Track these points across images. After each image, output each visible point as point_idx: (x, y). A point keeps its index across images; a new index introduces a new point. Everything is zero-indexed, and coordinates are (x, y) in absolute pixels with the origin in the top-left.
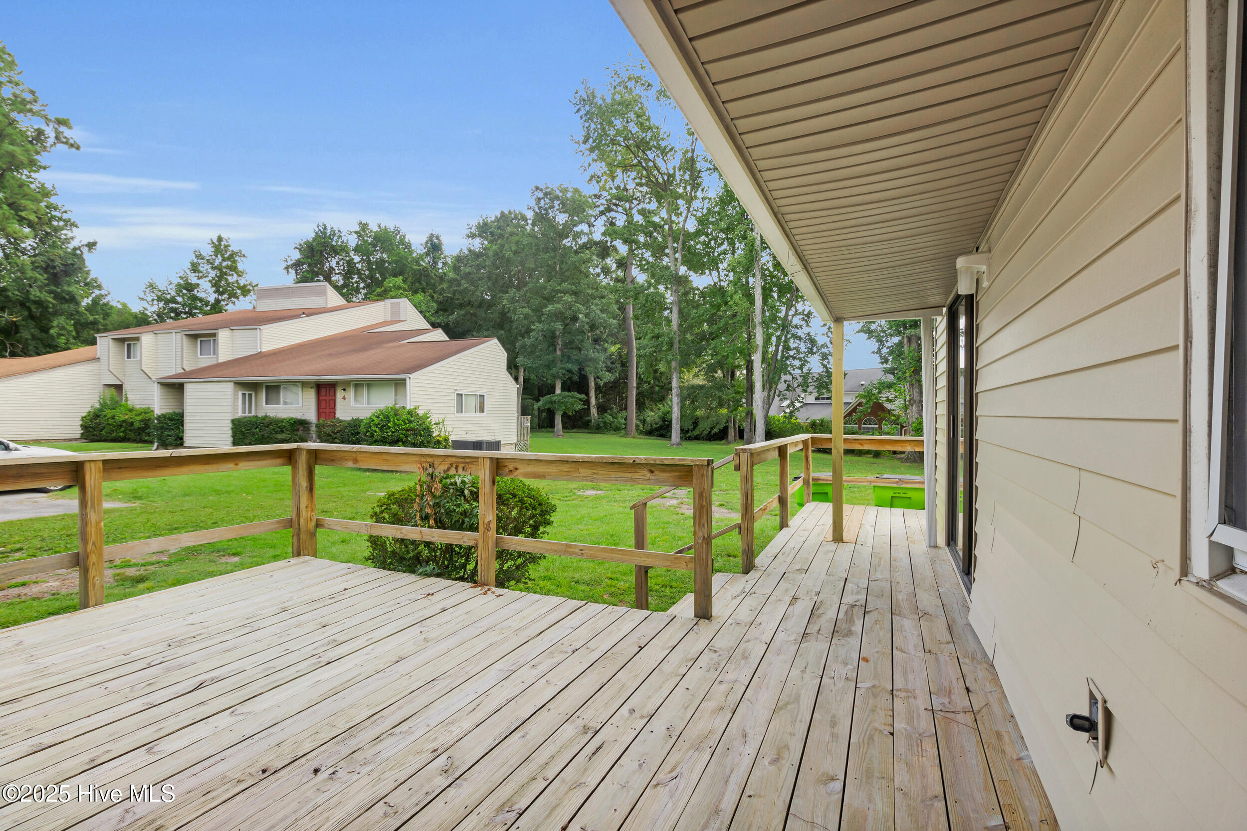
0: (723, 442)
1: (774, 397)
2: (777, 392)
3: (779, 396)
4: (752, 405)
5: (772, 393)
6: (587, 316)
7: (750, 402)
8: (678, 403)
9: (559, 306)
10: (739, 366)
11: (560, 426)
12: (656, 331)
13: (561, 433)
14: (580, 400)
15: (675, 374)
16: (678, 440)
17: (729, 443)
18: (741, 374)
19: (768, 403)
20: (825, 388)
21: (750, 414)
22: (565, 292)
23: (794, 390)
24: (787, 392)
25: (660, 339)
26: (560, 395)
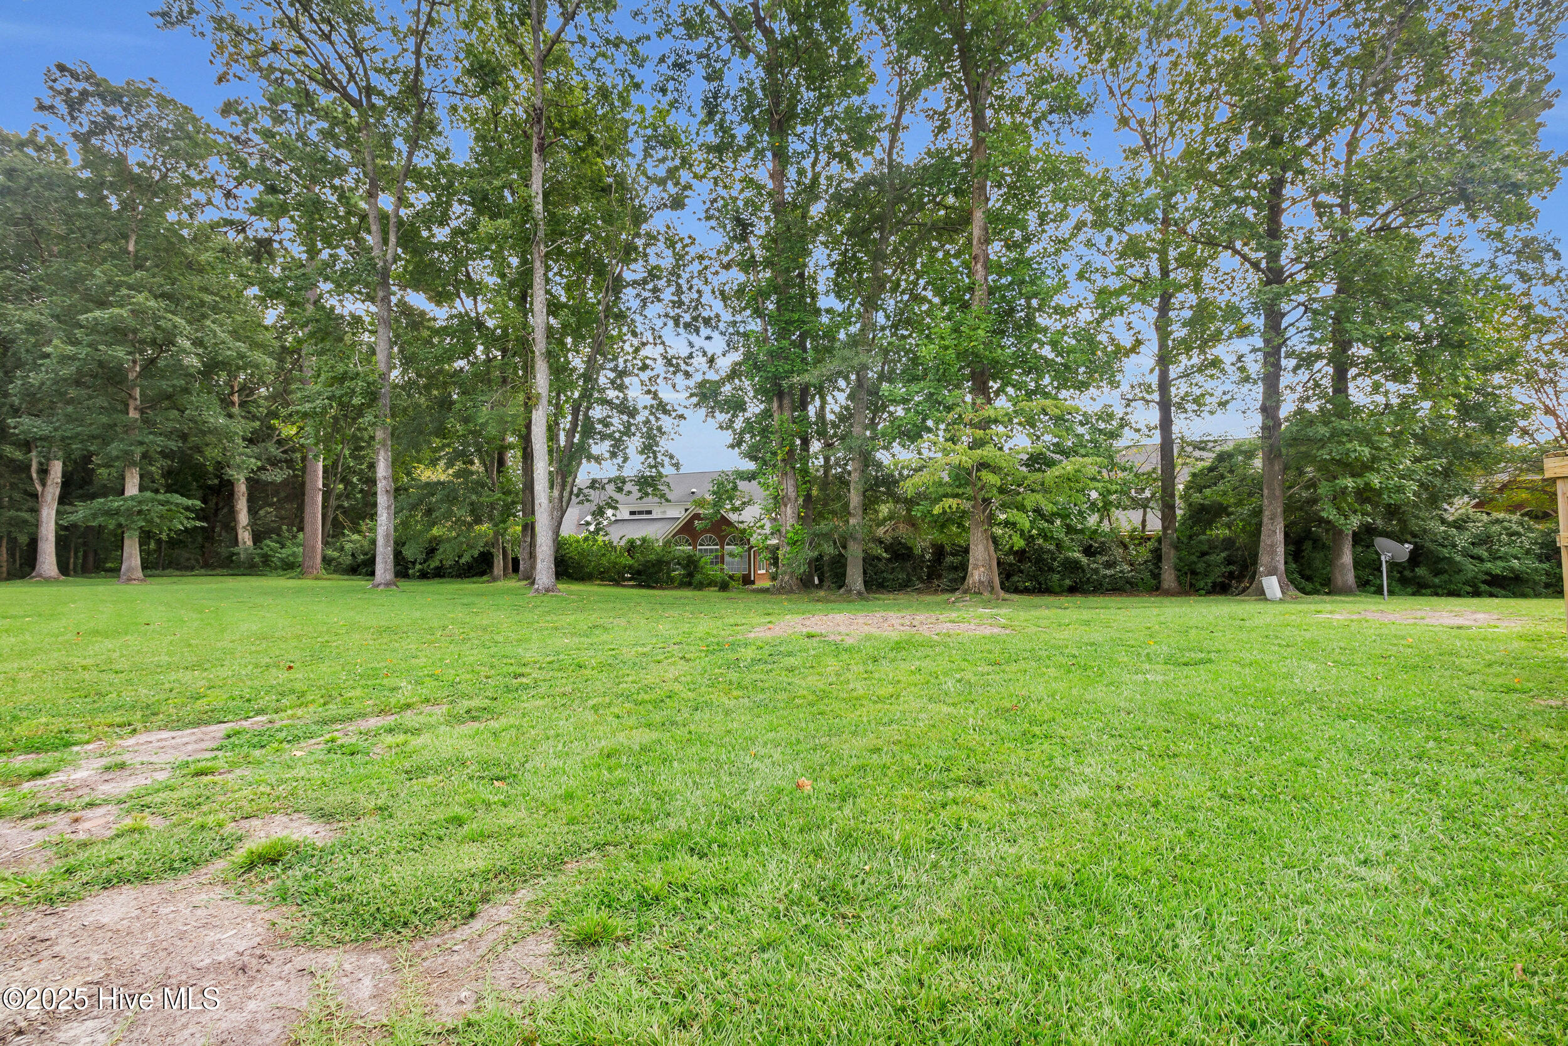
0: (485, 578)
1: (570, 499)
2: (575, 490)
3: (577, 496)
4: (533, 513)
5: (566, 494)
6: (198, 343)
7: (530, 510)
8: (389, 507)
9: (124, 312)
10: (511, 447)
11: (136, 561)
12: (341, 368)
13: (139, 574)
14: (187, 509)
15: (382, 453)
16: (390, 576)
17: (495, 579)
18: (513, 459)
19: (560, 511)
20: (650, 485)
21: (529, 528)
22: (137, 287)
23: (603, 488)
24: (592, 492)
25: (347, 384)
26: (132, 498)
